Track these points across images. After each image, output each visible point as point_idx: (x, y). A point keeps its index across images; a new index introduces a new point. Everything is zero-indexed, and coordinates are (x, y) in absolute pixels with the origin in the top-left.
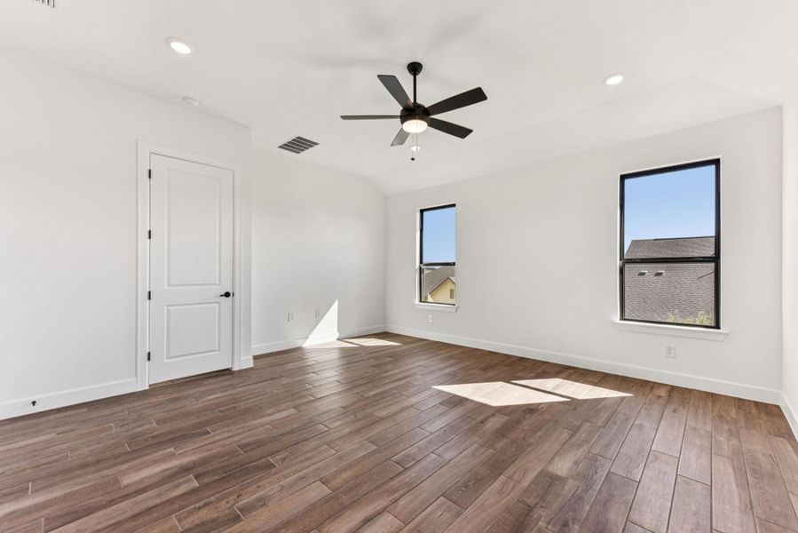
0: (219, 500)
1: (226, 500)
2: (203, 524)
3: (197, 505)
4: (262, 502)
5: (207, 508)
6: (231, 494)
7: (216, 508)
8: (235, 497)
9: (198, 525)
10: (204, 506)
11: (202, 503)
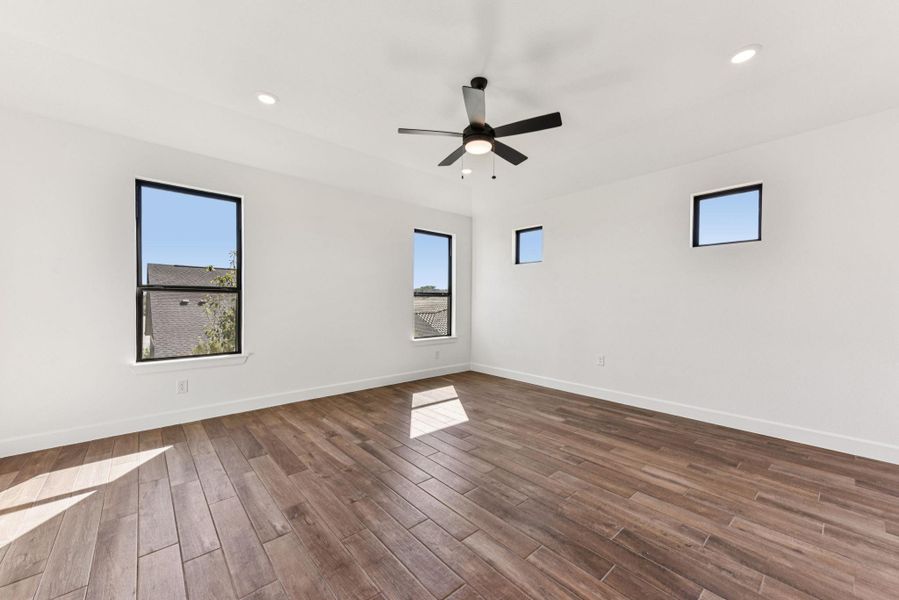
0: (707, 560)
1: (703, 554)
2: (742, 562)
3: (729, 576)
4: (682, 528)
5: (722, 565)
6: (691, 554)
7: (717, 558)
8: (693, 550)
9: (747, 565)
10: (724, 569)
11: (724, 573)
